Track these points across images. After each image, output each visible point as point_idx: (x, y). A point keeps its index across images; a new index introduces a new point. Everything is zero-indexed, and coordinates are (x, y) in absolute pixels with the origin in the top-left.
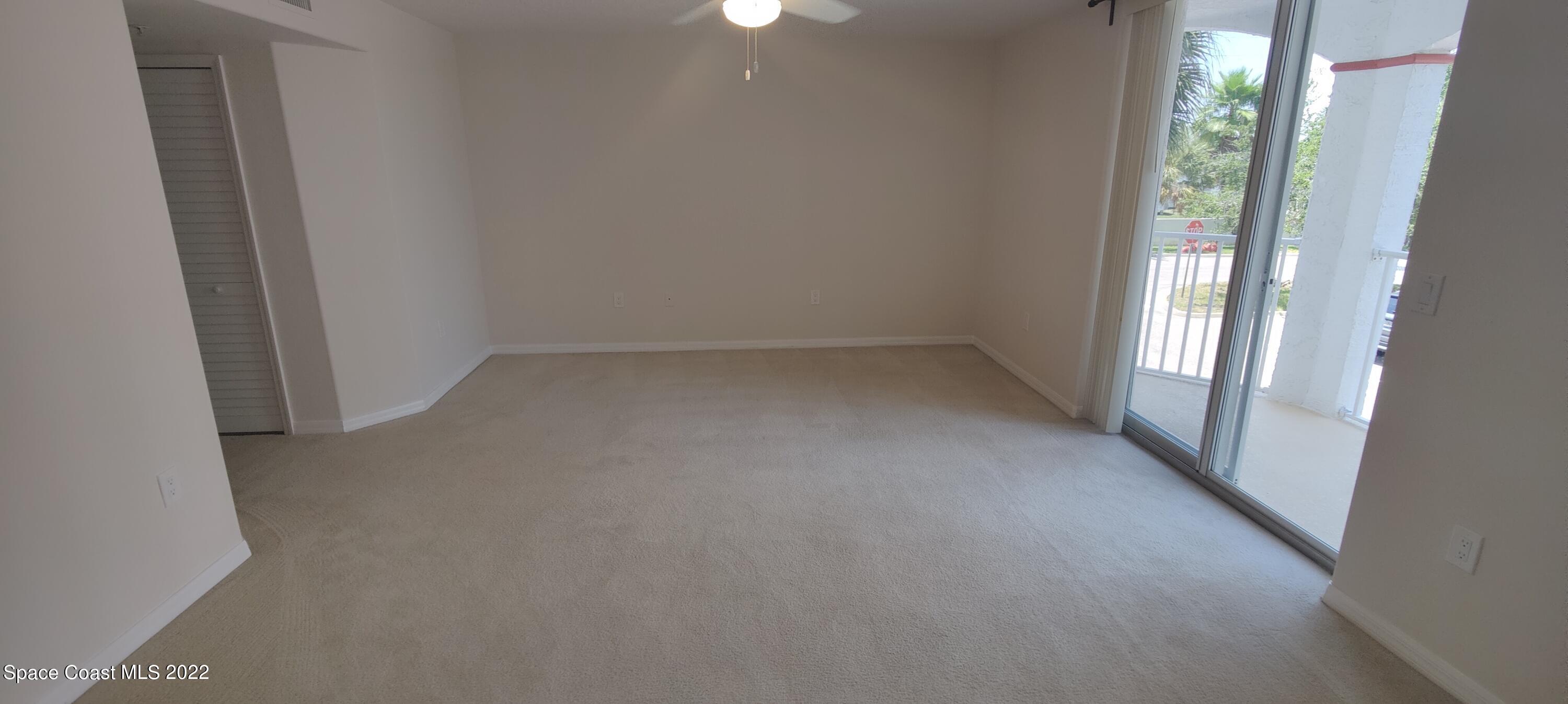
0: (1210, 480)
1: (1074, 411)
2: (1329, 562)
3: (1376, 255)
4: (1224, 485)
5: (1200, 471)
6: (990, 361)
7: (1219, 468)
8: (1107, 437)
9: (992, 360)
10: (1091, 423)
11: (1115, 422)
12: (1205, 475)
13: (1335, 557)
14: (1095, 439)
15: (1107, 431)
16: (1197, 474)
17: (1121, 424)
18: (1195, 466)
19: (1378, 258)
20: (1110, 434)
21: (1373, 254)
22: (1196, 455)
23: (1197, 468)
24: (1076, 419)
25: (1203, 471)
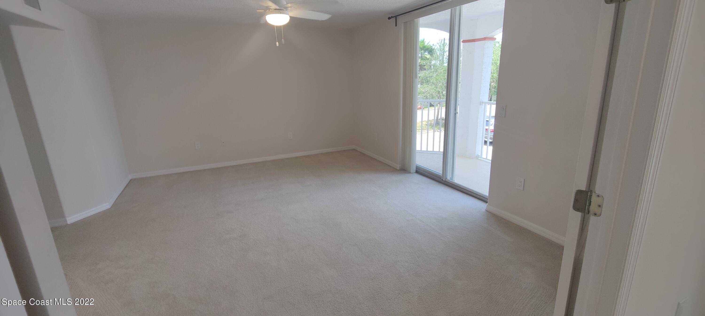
0: (447, 182)
1: (398, 167)
2: (486, 199)
3: (481, 103)
4: (451, 183)
5: (443, 180)
6: (363, 154)
7: (449, 178)
8: (411, 174)
9: (364, 154)
10: (405, 170)
11: (413, 169)
12: (445, 180)
13: (488, 198)
14: (408, 175)
15: (411, 172)
16: (442, 181)
17: (415, 169)
18: (441, 177)
19: (482, 104)
20: (412, 173)
21: (480, 103)
22: (441, 175)
23: (442, 179)
24: (399, 170)
25: (444, 180)
